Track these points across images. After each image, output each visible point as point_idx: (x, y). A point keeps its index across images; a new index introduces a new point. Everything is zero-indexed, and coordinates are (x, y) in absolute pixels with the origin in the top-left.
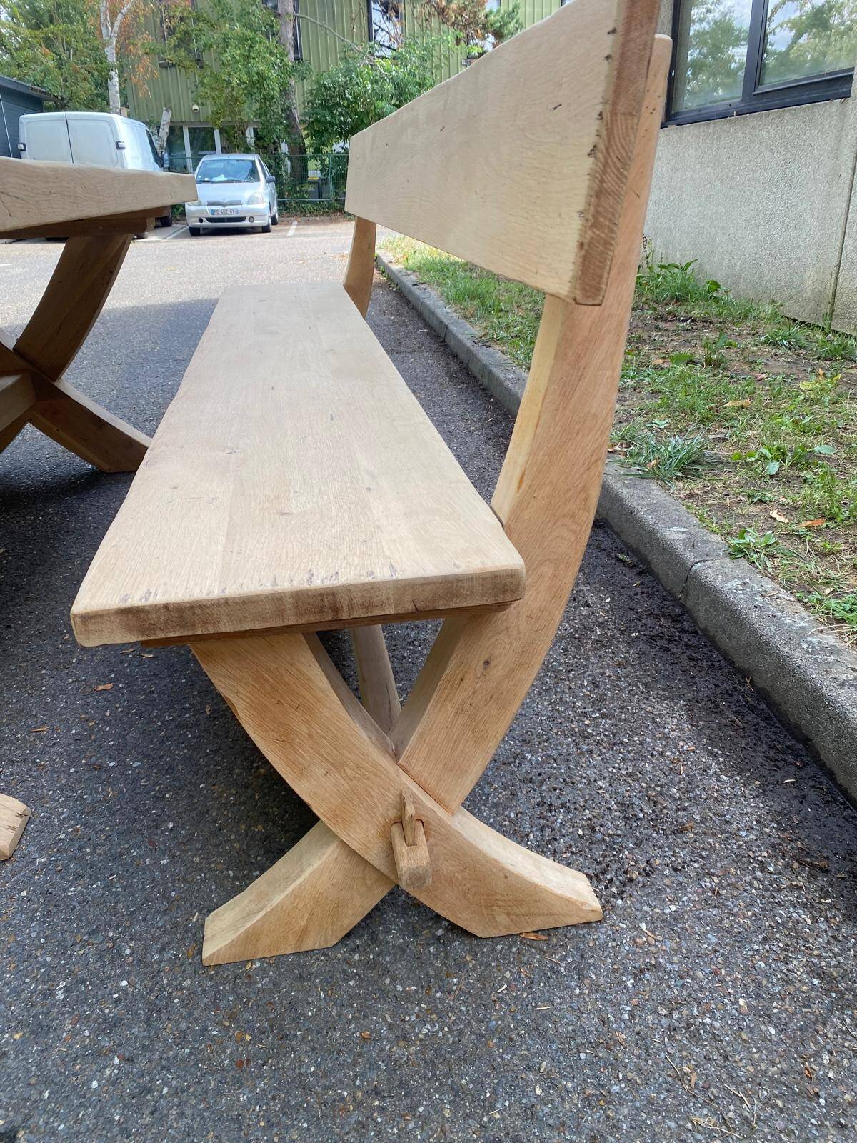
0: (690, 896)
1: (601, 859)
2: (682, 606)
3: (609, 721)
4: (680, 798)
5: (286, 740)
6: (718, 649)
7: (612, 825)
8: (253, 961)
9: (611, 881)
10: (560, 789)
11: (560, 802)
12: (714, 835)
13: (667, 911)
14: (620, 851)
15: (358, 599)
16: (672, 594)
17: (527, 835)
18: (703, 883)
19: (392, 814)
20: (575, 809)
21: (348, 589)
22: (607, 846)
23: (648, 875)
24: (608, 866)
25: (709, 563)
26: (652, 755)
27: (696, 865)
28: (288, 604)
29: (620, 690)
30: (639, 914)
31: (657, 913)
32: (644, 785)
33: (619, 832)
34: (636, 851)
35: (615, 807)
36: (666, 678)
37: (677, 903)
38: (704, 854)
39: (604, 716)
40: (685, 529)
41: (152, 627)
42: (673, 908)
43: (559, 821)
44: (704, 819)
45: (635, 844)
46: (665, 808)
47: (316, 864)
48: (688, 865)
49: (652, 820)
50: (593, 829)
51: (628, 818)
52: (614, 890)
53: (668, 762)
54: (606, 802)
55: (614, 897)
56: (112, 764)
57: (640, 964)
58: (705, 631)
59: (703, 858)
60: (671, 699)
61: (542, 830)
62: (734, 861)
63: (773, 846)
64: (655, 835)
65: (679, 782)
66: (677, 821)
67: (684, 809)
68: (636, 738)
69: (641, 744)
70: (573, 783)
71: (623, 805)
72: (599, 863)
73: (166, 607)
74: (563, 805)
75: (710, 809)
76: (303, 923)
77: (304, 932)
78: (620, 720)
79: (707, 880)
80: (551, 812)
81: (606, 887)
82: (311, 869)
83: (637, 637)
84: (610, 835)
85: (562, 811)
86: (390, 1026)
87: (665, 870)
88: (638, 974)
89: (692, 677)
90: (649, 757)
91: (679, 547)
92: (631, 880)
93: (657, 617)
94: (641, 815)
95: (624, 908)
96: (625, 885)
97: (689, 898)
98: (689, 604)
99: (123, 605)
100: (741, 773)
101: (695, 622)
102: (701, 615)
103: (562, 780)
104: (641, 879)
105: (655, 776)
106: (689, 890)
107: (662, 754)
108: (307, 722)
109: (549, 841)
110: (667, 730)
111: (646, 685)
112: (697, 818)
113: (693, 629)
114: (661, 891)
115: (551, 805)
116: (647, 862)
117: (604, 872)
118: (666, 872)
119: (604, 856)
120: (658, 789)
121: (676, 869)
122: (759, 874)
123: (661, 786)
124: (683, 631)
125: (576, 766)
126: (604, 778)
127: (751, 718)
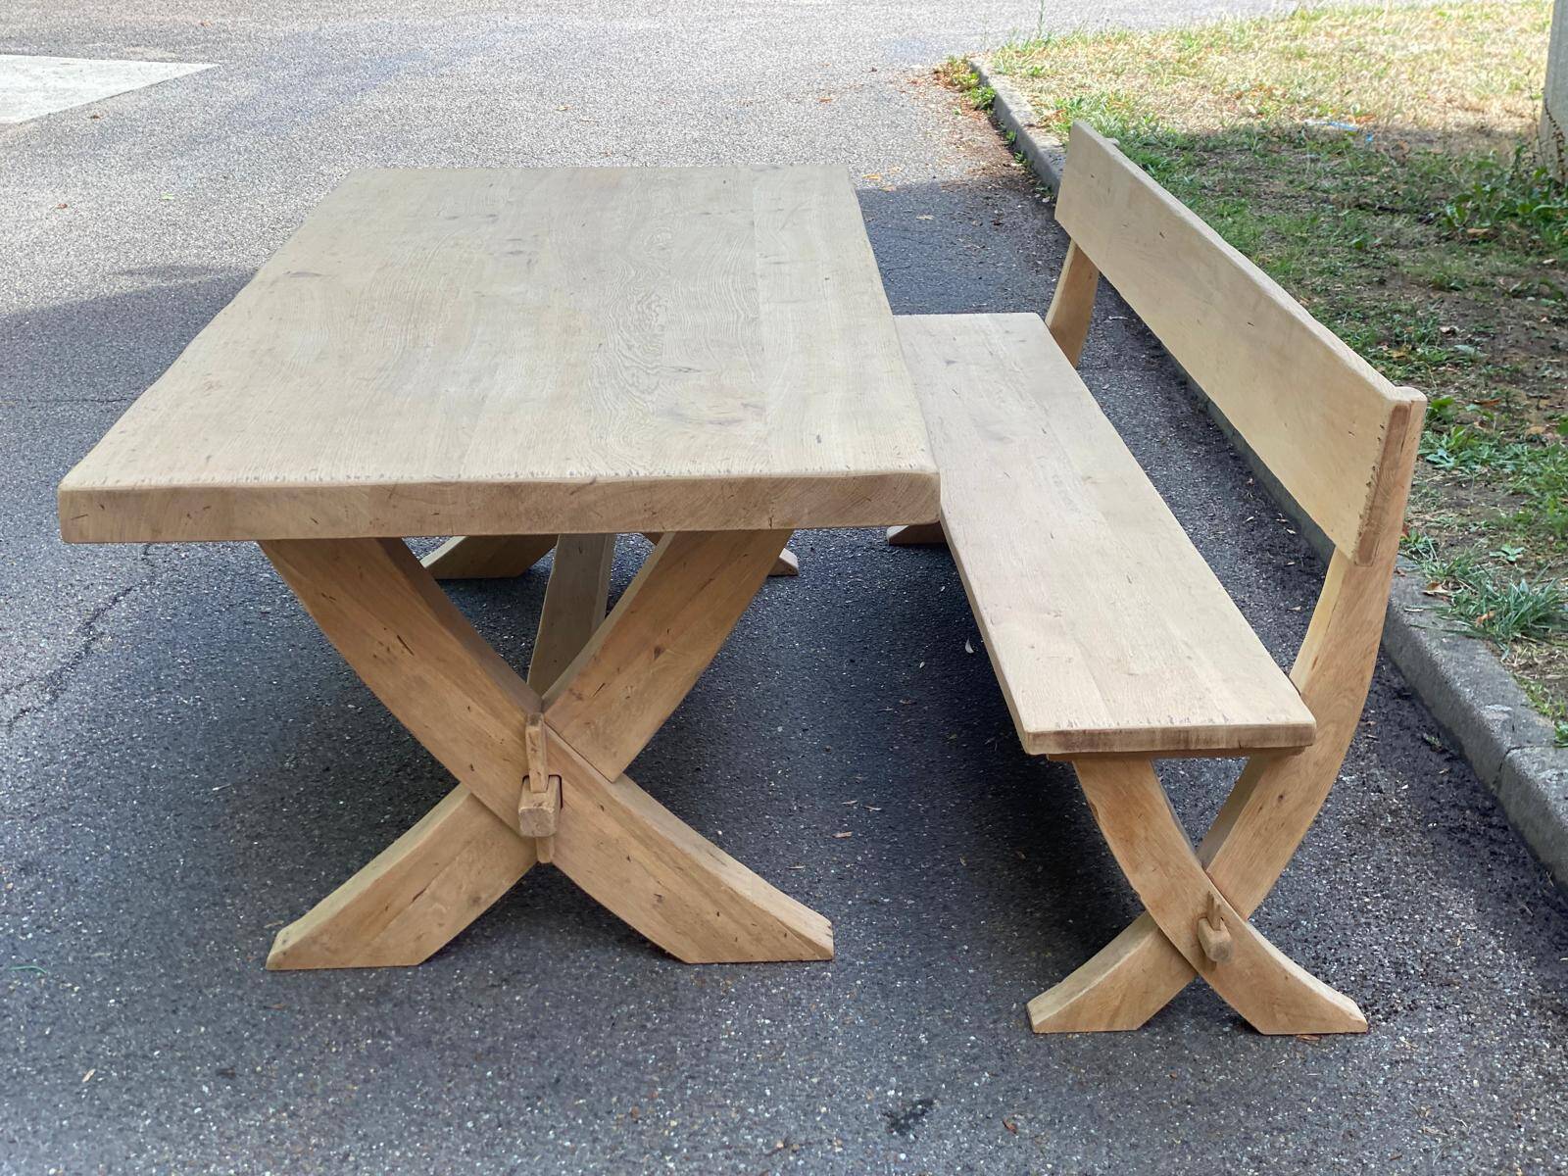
0: (1446, 1026)
1: (1371, 996)
2: (1495, 799)
3: (1390, 901)
4: (1453, 963)
5: (1129, 840)
6: (1526, 846)
7: (1383, 976)
8: (1074, 1033)
9: (1378, 1010)
10: (1335, 949)
11: (1334, 958)
12: (1479, 990)
13: (1425, 1032)
14: (1388, 993)
15: (1203, 736)
16: (1486, 787)
18: (1460, 1018)
19: (1200, 910)
20: (1349, 963)
21: (1197, 729)
22: (1377, 990)
23: (1411, 1009)
24: (1377, 1001)
25: (1527, 750)
26: (1431, 930)
27: (1457, 1007)
28: (1158, 736)
29: (1407, 875)
30: (1399, 1032)
31: (1416, 1032)
32: (1419, 951)
33: (1389, 981)
34: (1404, 994)
35: (1388, 964)
36: (1460, 869)
37: (1434, 1028)
38: (1467, 1000)
39: (1384, 897)
40: (1509, 709)
42: (1430, 1030)
44: (1472, 979)
45: (1403, 990)
46: (1436, 969)
47: (1133, 951)
48: (1450, 1006)
49: (1422, 975)
50: (1365, 978)
51: (1399, 973)
52: (1380, 1016)
53: (1446, 937)
54: (1380, 961)
55: (1380, 1020)
57: (1397, 1058)
58: (1515, 826)
59: (1465, 1003)
60: (1462, 888)
62: (1493, 1007)
63: (1534, 1001)
64: (1423, 985)
65: (1455, 952)
66: (1446, 978)
67: (1455, 971)
68: (1417, 917)
69: (1421, 921)
70: (1348, 945)
71: (1395, 963)
72: (1369, 999)
74: (1338, 960)
75: (1480, 972)
76: (1117, 1003)
77: (1116, 1012)
78: (1403, 901)
79: (1465, 1016)
80: (1325, 964)
81: (1374, 1014)
82: (1128, 955)
83: (1434, 828)
84: (1380, 983)
85: (1336, 964)
86: (1192, 1075)
87: (1428, 1007)
88: (1394, 1063)
89: (1489, 870)
90: (1428, 931)
91: (1496, 728)
92: (1396, 1012)
93: (1462, 809)
94: (1412, 972)
95: (1387, 1027)
96: (1390, 1014)
98: (1502, 796)
99: (1058, 729)
100: (1519, 950)
101: (1505, 816)
102: (1511, 809)
103: (1337, 943)
104: (1405, 1011)
105: (1431, 946)
106: (1447, 1021)
107: (1441, 930)
108: (1145, 828)
110: (1450, 912)
111: (1436, 873)
112: (1466, 977)
113: (1503, 824)
114: (1422, 1020)
115: (1325, 959)
116: (1412, 1002)
117: (1373, 1004)
118: (1429, 1009)
119: (1374, 995)
120: (1433, 955)
121: (1438, 1008)
122: (1513, 1016)
123: (1436, 953)
124: (1491, 826)
125: (1352, 934)
126: (1380, 944)
127: (1545, 910)
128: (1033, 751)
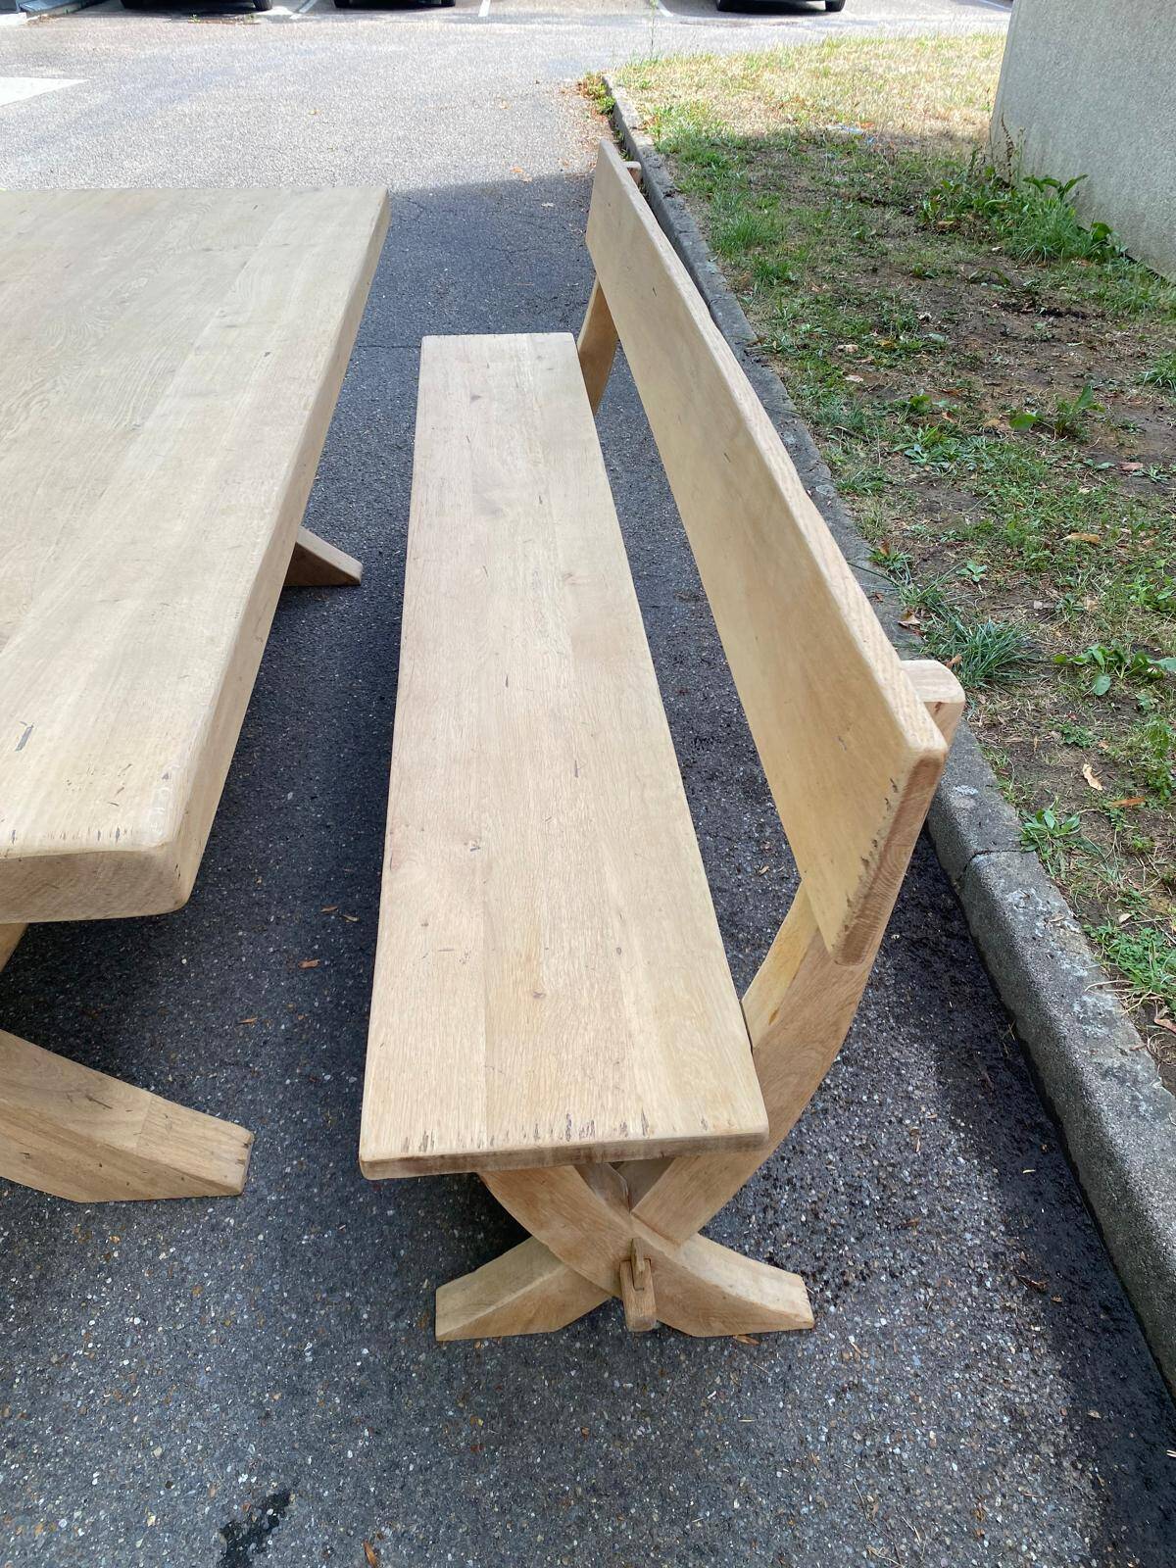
0: (901, 1310)
1: (821, 1254)
2: (957, 898)
3: (850, 1070)
4: (911, 1184)
5: (531, 1202)
6: (987, 972)
7: (836, 1213)
8: (482, 1340)
9: (827, 1283)
10: (788, 1160)
11: (786, 1176)
12: (938, 1235)
13: (877, 1325)
14: (840, 1246)
15: (612, 1150)
16: (948, 878)
17: (750, 1217)
18: (917, 1295)
19: (622, 1254)
20: (801, 1187)
21: (603, 1145)
22: (828, 1239)
23: (864, 1279)
24: (826, 1264)
25: (993, 856)
26: (890, 1122)
27: (914, 1272)
28: (548, 1157)
29: (869, 1023)
30: (849, 1325)
31: (868, 1326)
32: (876, 1163)
33: (843, 1222)
34: (857, 1247)
35: (843, 1189)
36: (922, 1010)
37: (888, 1316)
38: (924, 1258)
40: (975, 791)
41: (429, 1169)
42: (884, 1322)
43: (784, 1201)
44: (931, 1214)
45: (857, 1239)
46: (894, 1194)
48: (906, 1271)
49: (878, 1210)
50: (816, 1216)
51: (853, 1204)
52: (828, 1293)
53: (905, 1133)
54: (834, 1182)
55: (828, 1302)
56: (328, 1077)
57: (843, 1382)
58: (976, 940)
59: (922, 1263)
60: (922, 1043)
61: (765, 1211)
62: (953, 1270)
63: (996, 1255)
64: (878, 1229)
65: (913, 1162)
66: (903, 1213)
67: (913, 1198)
68: (876, 1097)
69: (880, 1105)
70: (802, 1152)
71: (851, 1186)
72: (818, 1259)
73: (442, 1157)
74: (789, 1182)
75: (940, 1200)
76: (531, 1316)
77: (531, 1321)
78: (863, 1068)
79: (922, 1291)
80: (776, 1188)
81: (822, 1290)
83: (898, 941)
84: (833, 1225)
85: (787, 1188)
86: (607, 1424)
87: (882, 1275)
88: (839, 1393)
89: (951, 1011)
90: (887, 1124)
91: (963, 820)
92: (846, 1283)
93: (925, 910)
94: (867, 1202)
95: (836, 1316)
96: (840, 1289)
97: (901, 1311)
98: (963, 898)
99: (405, 1155)
100: (980, 1155)
101: (967, 923)
102: (974, 919)
103: (791, 1147)
104: (857, 1283)
105: (889, 1151)
106: (902, 1301)
107: (900, 1121)
108: (551, 1192)
109: (771, 1226)
110: (911, 1088)
111: (897, 1018)
112: (925, 1211)
113: (963, 932)
114: (875, 1300)
115: (776, 1179)
116: (866, 1263)
117: (822, 1270)
118: (883, 1278)
119: (824, 1250)
120: (890, 1169)
121: (893, 1275)
122: (975, 1289)
123: (893, 1165)
124: (950, 935)
125: (808, 1130)
126: (836, 1149)
127: (1005, 1076)
128: (370, 1176)
